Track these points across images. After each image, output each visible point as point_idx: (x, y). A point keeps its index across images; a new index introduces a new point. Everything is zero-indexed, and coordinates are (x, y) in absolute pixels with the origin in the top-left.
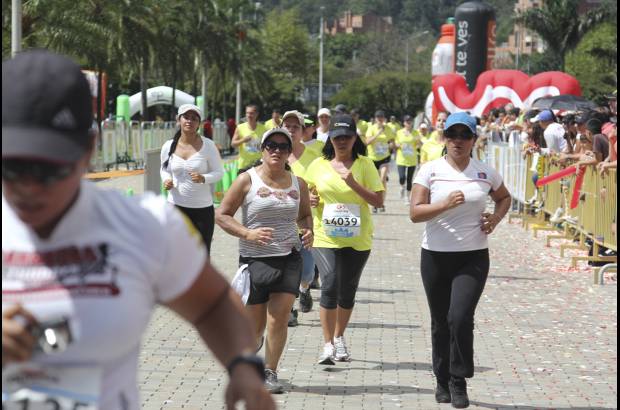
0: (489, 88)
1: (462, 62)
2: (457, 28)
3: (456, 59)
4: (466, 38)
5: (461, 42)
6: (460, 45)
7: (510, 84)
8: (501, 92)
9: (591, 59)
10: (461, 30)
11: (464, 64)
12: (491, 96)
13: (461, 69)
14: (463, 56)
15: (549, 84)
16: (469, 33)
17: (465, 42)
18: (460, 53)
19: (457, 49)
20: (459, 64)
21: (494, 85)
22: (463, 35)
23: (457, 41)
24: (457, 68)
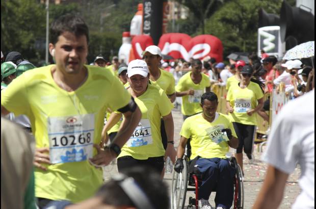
0: (167, 44)
1: (147, 27)
2: (144, 6)
3: (143, 25)
4: (150, 13)
5: (146, 15)
6: (146, 17)
7: (180, 42)
8: (175, 47)
9: (220, 25)
10: (146, 8)
11: (148, 29)
12: (168, 49)
13: (146, 32)
14: (148, 24)
15: (203, 42)
16: (152, 9)
17: (149, 15)
18: (146, 22)
19: (144, 20)
20: (145, 29)
21: (170, 42)
22: (148, 11)
23: (144, 15)
24: (144, 31)
